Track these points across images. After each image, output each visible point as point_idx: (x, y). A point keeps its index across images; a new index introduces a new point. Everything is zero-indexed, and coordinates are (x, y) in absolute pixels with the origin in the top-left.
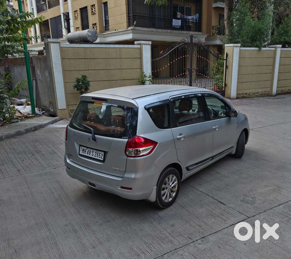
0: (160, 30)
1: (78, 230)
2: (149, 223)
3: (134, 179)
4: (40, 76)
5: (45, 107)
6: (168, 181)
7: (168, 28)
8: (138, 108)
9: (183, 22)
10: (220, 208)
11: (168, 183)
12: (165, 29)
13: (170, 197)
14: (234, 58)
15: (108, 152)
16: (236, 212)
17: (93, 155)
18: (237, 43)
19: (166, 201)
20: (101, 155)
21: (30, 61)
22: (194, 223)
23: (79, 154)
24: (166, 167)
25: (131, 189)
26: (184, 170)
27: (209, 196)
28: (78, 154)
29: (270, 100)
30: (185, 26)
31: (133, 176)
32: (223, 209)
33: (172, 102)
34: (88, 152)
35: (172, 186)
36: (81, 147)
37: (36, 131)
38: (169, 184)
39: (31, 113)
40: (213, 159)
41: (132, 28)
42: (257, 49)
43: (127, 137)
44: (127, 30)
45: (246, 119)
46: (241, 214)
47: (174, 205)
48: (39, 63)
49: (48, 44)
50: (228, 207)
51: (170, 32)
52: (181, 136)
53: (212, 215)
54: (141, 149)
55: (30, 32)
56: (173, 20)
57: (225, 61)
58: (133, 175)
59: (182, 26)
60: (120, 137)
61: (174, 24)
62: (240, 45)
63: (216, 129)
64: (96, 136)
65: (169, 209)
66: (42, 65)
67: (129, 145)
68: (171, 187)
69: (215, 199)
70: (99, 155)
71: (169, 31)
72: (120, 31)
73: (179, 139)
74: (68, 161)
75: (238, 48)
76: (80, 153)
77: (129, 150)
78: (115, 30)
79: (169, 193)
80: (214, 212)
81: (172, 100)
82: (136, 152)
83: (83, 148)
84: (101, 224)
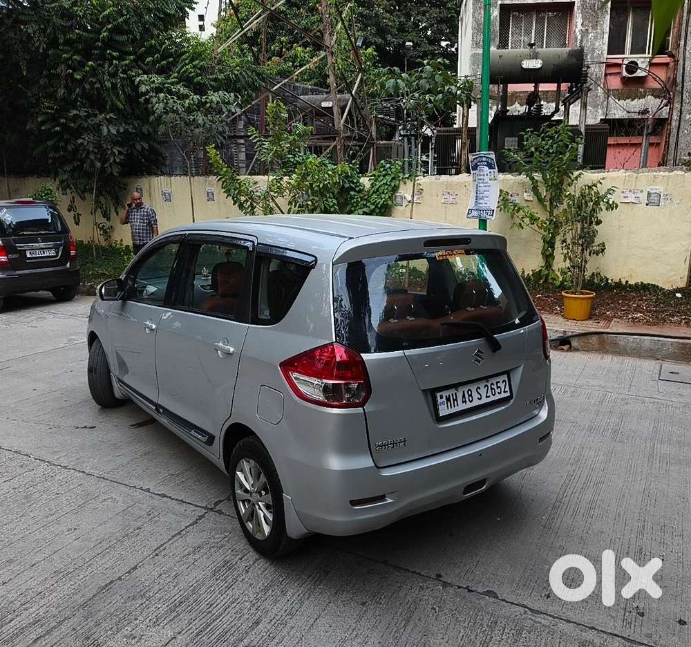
17: (480, 396)
76: (441, 416)
83: (445, 394)
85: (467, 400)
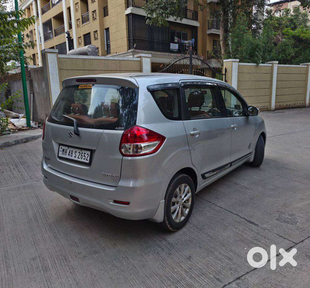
0: (159, 53)
1: (50, 267)
2: (155, 255)
3: (133, 189)
4: (38, 89)
5: (42, 120)
6: (180, 193)
7: (166, 51)
8: (138, 88)
9: (180, 46)
10: (251, 230)
11: (180, 195)
12: (163, 52)
13: (182, 214)
14: (233, 73)
15: (95, 150)
16: (275, 235)
17: (76, 155)
18: (235, 58)
19: (178, 221)
20: (86, 156)
21: (29, 75)
22: (220, 253)
23: (59, 157)
24: (176, 173)
25: (128, 203)
26: (199, 178)
27: (232, 213)
28: (57, 156)
29: (270, 114)
30: (182, 50)
31: (131, 184)
32: (256, 231)
33: (182, 87)
34: (69, 152)
35: (185, 199)
36: (60, 147)
37: (27, 143)
38: (181, 197)
39: (25, 126)
40: (231, 166)
41: (132, 50)
42: (255, 64)
43: (123, 128)
44: (127, 53)
45: (263, 122)
46: (282, 238)
47: (188, 226)
48: (36, 75)
49: (45, 54)
50: (262, 228)
51: (169, 55)
52: (195, 132)
53: (243, 241)
54: (143, 145)
55: (38, 58)
56: (171, 44)
57: (224, 76)
58: (132, 182)
59: (179, 49)
60: (113, 129)
61: (171, 48)
62: (238, 60)
63: (235, 128)
64: (80, 129)
65: (181, 232)
66: (39, 77)
67: (125, 139)
68: (183, 201)
69: (241, 217)
70: (84, 156)
71: (167, 54)
72: (121, 53)
73: (193, 135)
74: (45, 167)
75: (237, 63)
76: (59, 155)
77: (125, 147)
78: (116, 53)
79: (180, 209)
80: (245, 236)
81: (183, 85)
82: (135, 150)
83: (63, 147)
84: (84, 257)
85: (70, 155)
